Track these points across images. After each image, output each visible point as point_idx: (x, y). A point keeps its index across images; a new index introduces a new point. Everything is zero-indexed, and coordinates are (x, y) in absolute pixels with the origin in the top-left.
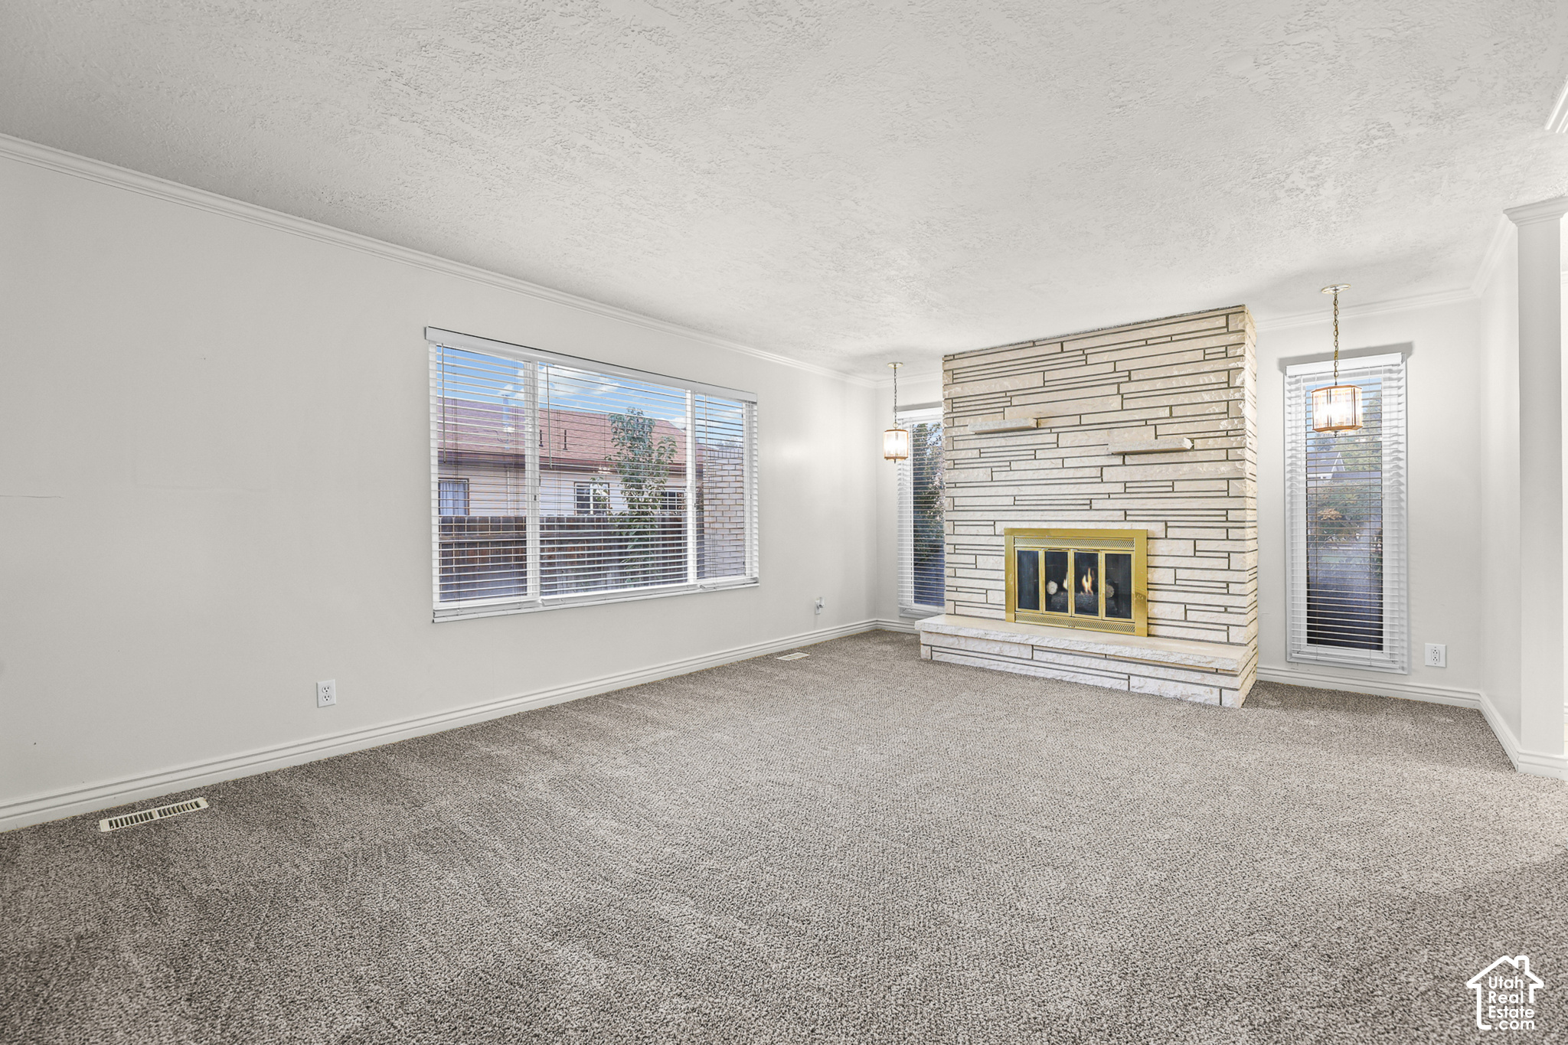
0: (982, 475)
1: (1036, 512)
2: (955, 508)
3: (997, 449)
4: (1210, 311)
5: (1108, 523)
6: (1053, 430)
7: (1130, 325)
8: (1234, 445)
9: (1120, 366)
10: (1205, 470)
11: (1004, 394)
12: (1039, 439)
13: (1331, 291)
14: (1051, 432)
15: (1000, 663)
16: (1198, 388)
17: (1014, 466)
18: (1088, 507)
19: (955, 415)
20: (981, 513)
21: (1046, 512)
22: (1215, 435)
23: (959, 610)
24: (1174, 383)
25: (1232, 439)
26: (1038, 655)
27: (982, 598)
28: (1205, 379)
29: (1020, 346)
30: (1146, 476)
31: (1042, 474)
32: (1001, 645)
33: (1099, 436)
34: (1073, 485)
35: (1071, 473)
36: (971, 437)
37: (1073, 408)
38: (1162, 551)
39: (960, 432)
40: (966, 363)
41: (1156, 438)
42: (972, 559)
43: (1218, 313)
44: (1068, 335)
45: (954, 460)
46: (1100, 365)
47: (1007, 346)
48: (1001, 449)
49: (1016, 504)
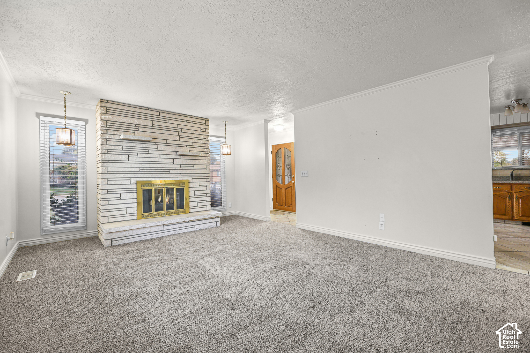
0: (124, 158)
1: (150, 174)
2: (108, 172)
3: (132, 148)
4: (202, 118)
5: (176, 178)
6: (156, 144)
7: (181, 114)
8: (207, 156)
9: (179, 126)
10: (202, 162)
11: (135, 125)
12: (150, 146)
13: (225, 122)
14: (155, 144)
15: (149, 236)
16: (199, 139)
17: (139, 155)
18: (169, 172)
19: (108, 128)
20: (123, 174)
21: (153, 174)
22: (202, 152)
23: (110, 220)
24: (194, 136)
25: (207, 154)
26: (165, 228)
27: (124, 212)
28: (201, 136)
29: (142, 108)
30: (187, 163)
31: (152, 160)
32: (150, 228)
33: (173, 148)
34: (164, 164)
35: (163, 160)
36: (117, 140)
37: (164, 137)
38: (191, 186)
39: (111, 137)
40: (115, 106)
41: (189, 151)
42: (119, 195)
43: (204, 119)
44: (161, 110)
45: (107, 150)
46: (172, 124)
47: (136, 106)
48: (134, 148)
49: (141, 171)
